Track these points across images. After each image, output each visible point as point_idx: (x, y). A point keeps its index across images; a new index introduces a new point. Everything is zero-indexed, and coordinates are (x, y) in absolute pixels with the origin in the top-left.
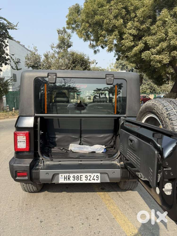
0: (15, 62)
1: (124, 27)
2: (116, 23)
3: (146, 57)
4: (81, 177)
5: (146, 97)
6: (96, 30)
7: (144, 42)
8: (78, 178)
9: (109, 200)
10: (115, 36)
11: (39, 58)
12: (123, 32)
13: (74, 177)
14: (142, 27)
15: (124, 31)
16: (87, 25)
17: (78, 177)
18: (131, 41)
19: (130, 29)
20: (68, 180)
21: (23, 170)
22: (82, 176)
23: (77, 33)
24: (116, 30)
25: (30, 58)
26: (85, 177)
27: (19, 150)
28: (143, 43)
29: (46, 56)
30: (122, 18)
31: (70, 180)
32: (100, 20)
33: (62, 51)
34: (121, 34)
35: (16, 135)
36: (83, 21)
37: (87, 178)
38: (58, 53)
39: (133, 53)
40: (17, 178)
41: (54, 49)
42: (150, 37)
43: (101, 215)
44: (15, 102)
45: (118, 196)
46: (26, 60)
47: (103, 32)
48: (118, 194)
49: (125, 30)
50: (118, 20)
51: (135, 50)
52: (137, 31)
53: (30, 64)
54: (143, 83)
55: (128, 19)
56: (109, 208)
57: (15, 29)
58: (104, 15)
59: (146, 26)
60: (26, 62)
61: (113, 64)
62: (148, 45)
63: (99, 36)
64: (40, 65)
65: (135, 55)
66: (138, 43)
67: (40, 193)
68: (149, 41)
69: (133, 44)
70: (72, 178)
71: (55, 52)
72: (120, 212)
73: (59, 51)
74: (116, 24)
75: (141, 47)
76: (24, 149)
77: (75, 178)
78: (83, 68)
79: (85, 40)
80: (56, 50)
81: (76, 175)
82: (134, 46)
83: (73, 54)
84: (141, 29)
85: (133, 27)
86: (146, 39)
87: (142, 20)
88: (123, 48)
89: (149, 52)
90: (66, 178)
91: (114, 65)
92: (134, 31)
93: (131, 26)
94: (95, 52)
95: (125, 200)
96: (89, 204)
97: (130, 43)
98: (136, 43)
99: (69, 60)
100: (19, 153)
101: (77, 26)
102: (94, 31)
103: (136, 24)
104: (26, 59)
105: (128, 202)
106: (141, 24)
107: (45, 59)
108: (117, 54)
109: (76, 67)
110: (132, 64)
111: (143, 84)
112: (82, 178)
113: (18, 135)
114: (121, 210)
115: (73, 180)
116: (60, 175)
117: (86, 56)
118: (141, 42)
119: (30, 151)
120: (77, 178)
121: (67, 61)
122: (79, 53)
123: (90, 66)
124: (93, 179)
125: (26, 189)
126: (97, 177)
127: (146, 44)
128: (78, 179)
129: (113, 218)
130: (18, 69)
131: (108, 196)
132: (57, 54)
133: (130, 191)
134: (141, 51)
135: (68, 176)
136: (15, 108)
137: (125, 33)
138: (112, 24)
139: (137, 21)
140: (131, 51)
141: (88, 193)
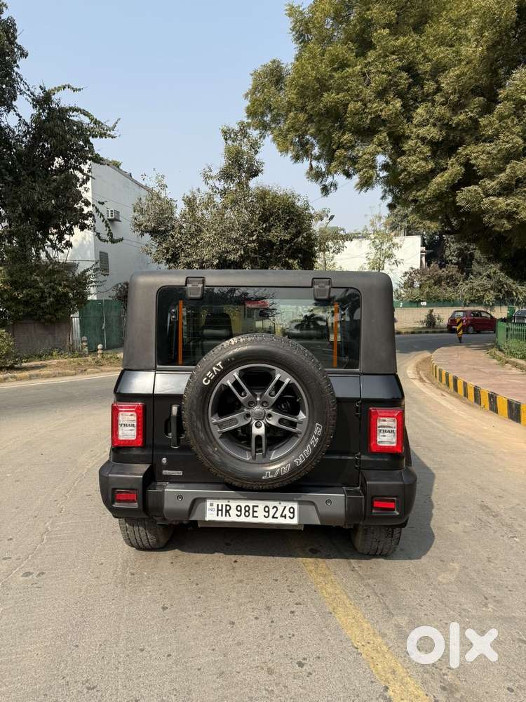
0: (106, 222)
1: (405, 121)
2: (381, 111)
3: (468, 202)
4: (256, 509)
5: (481, 315)
6: (326, 132)
7: (462, 160)
8: (248, 511)
9: (325, 576)
10: (380, 145)
11: (171, 209)
12: (403, 135)
13: (239, 508)
14: (456, 119)
15: (404, 132)
16: (302, 117)
17: (247, 509)
18: (425, 159)
19: (421, 125)
20: (226, 515)
21: (128, 487)
22: (257, 506)
23: (274, 140)
24: (381, 129)
25: (145, 207)
26: (264, 510)
27: (122, 444)
28: (461, 164)
29: (190, 202)
30: (400, 95)
31: (230, 516)
32: (337, 103)
33: (232, 186)
34: (397, 140)
35: (115, 412)
36: (291, 105)
37: (268, 512)
38: (224, 193)
39: (432, 192)
40: (116, 505)
41: (210, 182)
42: (480, 147)
43: (300, 604)
44: (103, 330)
45: (349, 568)
46: (136, 214)
47: (345, 137)
48: (350, 564)
49: (407, 129)
50: (387, 103)
51: (438, 184)
52: (441, 131)
53: (146, 226)
54: (475, 273)
55: (417, 97)
56: (324, 591)
57: (110, 136)
58: (348, 90)
59: (467, 115)
60: (136, 219)
61: (380, 218)
62: (475, 168)
63: (334, 147)
64: (173, 227)
65: (439, 197)
66: (447, 164)
67: (164, 552)
68: (476, 158)
69: (431, 165)
70: (233, 512)
71: (215, 189)
72: (347, 601)
73: (226, 187)
74: (383, 113)
75: (456, 175)
76: (133, 441)
77: (241, 511)
78: (290, 233)
79: (297, 158)
80: (217, 184)
81: (243, 504)
82: (433, 173)
83: (263, 195)
84: (454, 126)
85: (431, 121)
86: (467, 151)
87: (456, 99)
88: (403, 178)
89: (476, 187)
90: (222, 510)
91: (384, 220)
92: (432, 129)
93: (426, 116)
94: (325, 190)
95: (365, 577)
96: (277, 580)
97: (423, 164)
98: (439, 164)
99: (252, 212)
100: (120, 451)
101: (274, 120)
102: (319, 134)
103: (439, 110)
104: (135, 211)
105: (371, 582)
106: (453, 110)
107: (187, 210)
108: (390, 190)
109: (270, 232)
110: (428, 222)
111: (472, 276)
112: (256, 512)
113: (121, 411)
114: (352, 596)
115: (237, 515)
116: (208, 502)
117: (299, 200)
118: (453, 159)
119: (144, 447)
120: (246, 511)
121: (246, 216)
122: (280, 193)
123: (309, 226)
124: (281, 516)
125: (133, 539)
126: (292, 510)
127: (467, 165)
128: (247, 514)
129: (327, 610)
130: (113, 241)
131: (325, 566)
132: (219, 196)
133: (381, 560)
134: (455, 187)
135: (227, 505)
136: (104, 346)
137: (409, 138)
138: (370, 114)
139: (442, 104)
140: (425, 186)
141: (277, 558)
